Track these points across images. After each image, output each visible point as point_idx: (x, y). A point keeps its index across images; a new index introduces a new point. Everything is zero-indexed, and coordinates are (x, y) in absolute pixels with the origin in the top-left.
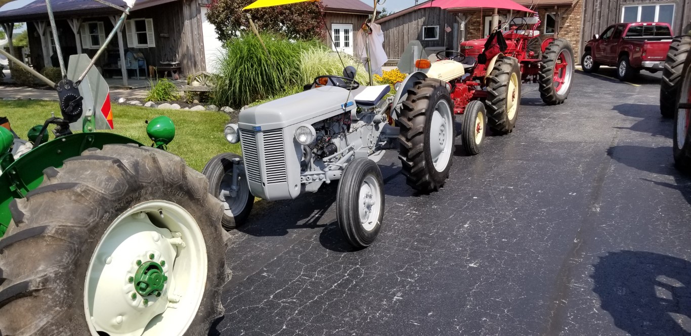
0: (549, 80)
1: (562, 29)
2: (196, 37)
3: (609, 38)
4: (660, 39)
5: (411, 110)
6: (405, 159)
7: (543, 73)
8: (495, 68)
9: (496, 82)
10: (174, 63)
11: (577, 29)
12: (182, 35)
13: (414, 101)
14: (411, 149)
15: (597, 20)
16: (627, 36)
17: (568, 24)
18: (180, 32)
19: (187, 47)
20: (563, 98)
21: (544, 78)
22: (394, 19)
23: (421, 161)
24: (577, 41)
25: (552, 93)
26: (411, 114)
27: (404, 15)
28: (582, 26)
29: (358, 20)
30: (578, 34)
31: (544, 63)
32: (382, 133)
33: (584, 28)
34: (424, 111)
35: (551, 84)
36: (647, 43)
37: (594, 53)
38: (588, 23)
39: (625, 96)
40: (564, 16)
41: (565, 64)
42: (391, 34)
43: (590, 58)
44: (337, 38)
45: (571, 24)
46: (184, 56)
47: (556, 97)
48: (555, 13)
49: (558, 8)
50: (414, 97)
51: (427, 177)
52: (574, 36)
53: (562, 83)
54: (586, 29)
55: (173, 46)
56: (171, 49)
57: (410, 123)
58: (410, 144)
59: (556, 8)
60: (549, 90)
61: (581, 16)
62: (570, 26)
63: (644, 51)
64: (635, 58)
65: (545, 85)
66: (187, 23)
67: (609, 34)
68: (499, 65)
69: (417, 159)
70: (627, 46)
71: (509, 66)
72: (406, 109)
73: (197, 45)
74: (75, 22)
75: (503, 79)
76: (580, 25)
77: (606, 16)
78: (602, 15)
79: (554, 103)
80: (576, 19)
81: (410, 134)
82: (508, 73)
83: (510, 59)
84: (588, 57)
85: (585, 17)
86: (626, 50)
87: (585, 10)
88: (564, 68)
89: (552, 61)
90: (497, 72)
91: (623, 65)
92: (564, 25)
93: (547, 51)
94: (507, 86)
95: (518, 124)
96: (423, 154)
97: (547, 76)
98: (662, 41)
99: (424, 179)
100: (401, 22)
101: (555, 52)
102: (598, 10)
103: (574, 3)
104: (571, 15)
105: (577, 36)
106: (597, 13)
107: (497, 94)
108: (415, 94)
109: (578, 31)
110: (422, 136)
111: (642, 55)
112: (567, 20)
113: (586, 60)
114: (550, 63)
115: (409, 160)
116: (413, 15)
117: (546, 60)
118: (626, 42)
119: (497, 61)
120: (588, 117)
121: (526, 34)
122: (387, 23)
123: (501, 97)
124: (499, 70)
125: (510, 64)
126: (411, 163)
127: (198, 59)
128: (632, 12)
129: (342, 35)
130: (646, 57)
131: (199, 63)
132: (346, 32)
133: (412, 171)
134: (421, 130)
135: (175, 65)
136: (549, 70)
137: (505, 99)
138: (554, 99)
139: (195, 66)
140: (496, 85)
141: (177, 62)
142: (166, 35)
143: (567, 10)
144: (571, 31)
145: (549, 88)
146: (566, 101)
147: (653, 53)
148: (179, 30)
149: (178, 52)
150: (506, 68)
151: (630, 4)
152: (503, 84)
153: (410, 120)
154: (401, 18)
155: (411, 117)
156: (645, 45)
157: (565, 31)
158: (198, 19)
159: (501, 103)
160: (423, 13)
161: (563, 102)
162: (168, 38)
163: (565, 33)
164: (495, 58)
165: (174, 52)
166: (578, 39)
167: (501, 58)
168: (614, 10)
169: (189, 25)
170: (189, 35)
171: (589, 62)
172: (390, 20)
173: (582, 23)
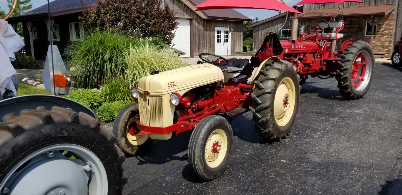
0: (346, 78)
1: (379, 33)
7: (341, 71)
11: (391, 33)
17: (384, 29)
20: (362, 94)
21: (342, 76)
22: (262, 24)
24: (390, 42)
25: (349, 90)
27: (269, 22)
28: (395, 31)
29: (235, 25)
30: (391, 36)
31: (342, 63)
33: (396, 32)
35: (349, 82)
37: (401, 51)
38: (399, 28)
40: (380, 23)
41: (364, 63)
42: (259, 34)
43: (398, 55)
44: (219, 37)
45: (386, 29)
47: (354, 93)
48: (372, 21)
49: (374, 17)
52: (388, 38)
53: (362, 80)
59: (372, 17)
60: (346, 87)
61: (393, 24)
62: (385, 30)
65: (342, 83)
68: (267, 70)
71: (277, 71)
76: (393, 30)
79: (353, 98)
80: (389, 25)
82: (275, 79)
84: (397, 54)
85: (396, 24)
87: (397, 19)
88: (363, 67)
89: (349, 61)
90: (263, 77)
92: (380, 29)
93: (346, 52)
94: (273, 93)
95: (296, 128)
97: (344, 74)
100: (266, 27)
101: (353, 53)
103: (387, 13)
104: (386, 23)
105: (390, 37)
109: (391, 34)
112: (382, 26)
113: (395, 56)
114: (348, 63)
116: (275, 22)
117: (344, 60)
120: (380, 119)
122: (257, 27)
129: (223, 35)
132: (226, 32)
136: (347, 69)
138: (352, 95)
140: (260, 92)
143: (381, 18)
144: (385, 34)
145: (347, 86)
146: (365, 96)
150: (273, 74)
154: (267, 24)
157: (381, 34)
160: (281, 20)
161: (361, 97)
163: (381, 35)
164: (264, 62)
166: (391, 40)
171: (397, 58)
172: (259, 25)
173: (395, 28)
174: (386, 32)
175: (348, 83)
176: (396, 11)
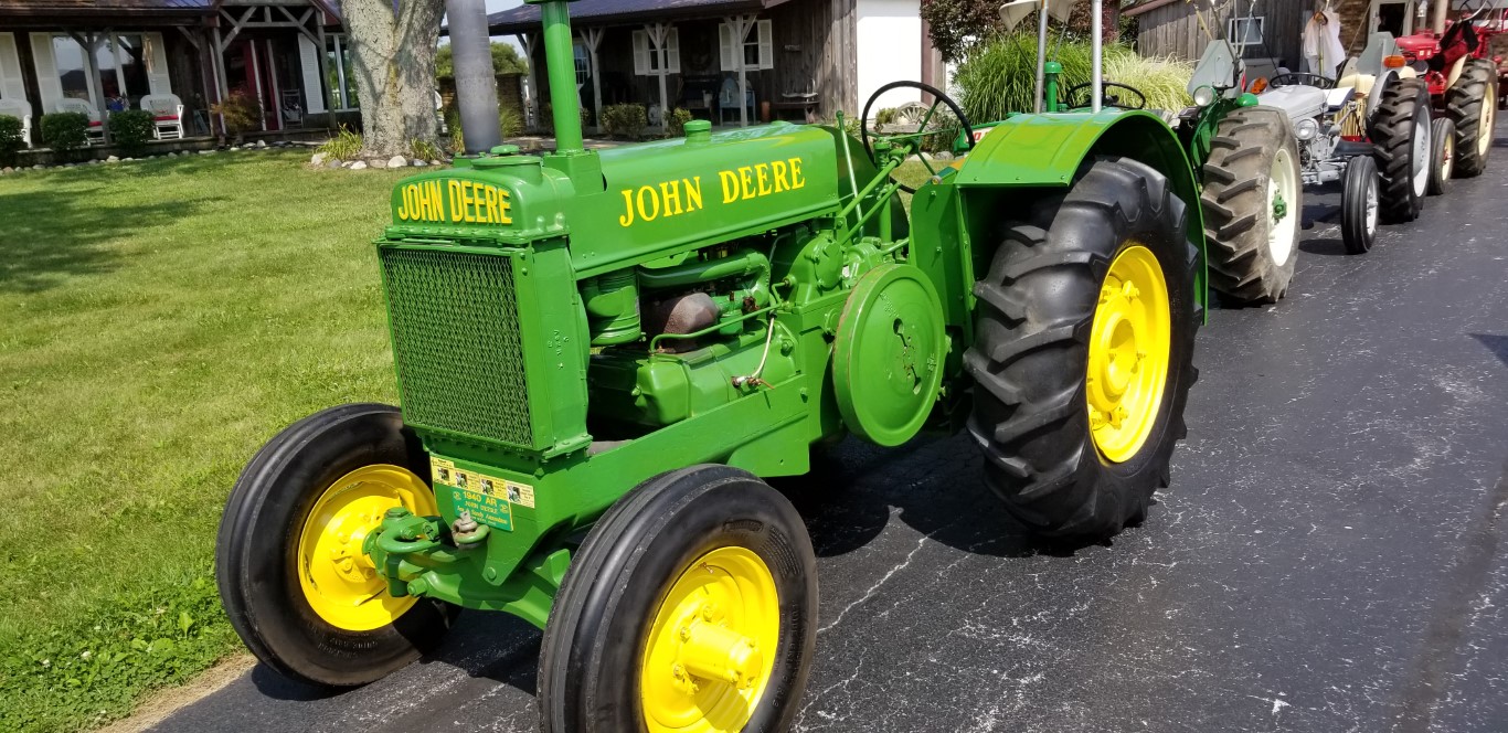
2: (847, 49)
5: (1393, 114)
6: (1381, 174)
8: (1463, 76)
9: (1464, 96)
10: (808, 95)
12: (826, 46)
13: (1395, 104)
14: (1391, 161)
18: (822, 40)
19: (834, 67)
23: (1403, 176)
26: (1393, 119)
32: (1337, 150)
34: (1410, 115)
46: (825, 83)
50: (1394, 99)
51: (1407, 198)
55: (807, 67)
56: (802, 71)
57: (1392, 130)
58: (1390, 155)
66: (836, 24)
68: (1469, 71)
69: (1399, 174)
71: (1483, 72)
72: (1383, 113)
73: (847, 62)
74: (659, 28)
75: (1474, 91)
81: (1391, 143)
82: (1483, 83)
83: (1485, 62)
90: (1466, 81)
94: (1478, 102)
95: (1491, 164)
96: (1407, 167)
99: (1402, 201)
107: (1465, 114)
108: (1396, 95)
110: (1406, 146)
115: (1387, 175)
119: (1465, 66)
121: (1492, 26)
123: (1472, 118)
124: (1468, 78)
125: (1487, 70)
126: (1389, 180)
127: (848, 86)
131: (848, 95)
133: (1390, 189)
134: (1407, 138)
135: (810, 99)
137: (1477, 121)
139: (843, 100)
141: (814, 94)
142: (796, 48)
148: (822, 37)
149: (816, 76)
150: (1480, 75)
152: (1476, 98)
153: (1391, 125)
155: (1393, 122)
158: (851, 18)
159: (1472, 126)
162: (799, 52)
164: (1462, 61)
165: (807, 75)
167: (1469, 63)
169: (839, 29)
170: (837, 46)
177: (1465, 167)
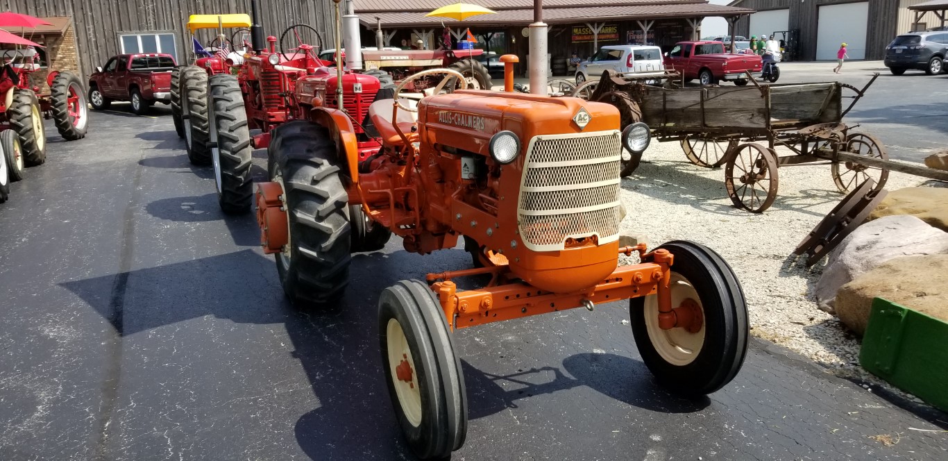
0: (64, 114)
1: (55, 62)
3: (113, 70)
4: (166, 70)
7: (56, 107)
8: (14, 101)
9: (19, 114)
11: (74, 61)
15: (95, 51)
16: (133, 68)
17: (61, 56)
20: (82, 132)
21: (58, 112)
25: (70, 128)
28: (79, 58)
30: (76, 67)
31: (55, 97)
33: (81, 60)
35: (67, 118)
36: (154, 75)
37: (101, 88)
38: (85, 54)
39: (144, 127)
40: (54, 46)
41: (76, 97)
43: (98, 93)
45: (64, 56)
47: (76, 131)
52: (71, 69)
53: (78, 117)
54: (84, 61)
59: (43, 37)
60: (66, 125)
61: (74, 46)
62: (64, 58)
63: (153, 82)
64: (146, 90)
65: (60, 120)
67: (112, 66)
68: (18, 98)
70: (135, 78)
71: (27, 97)
75: (25, 110)
76: (75, 56)
77: (104, 46)
78: (99, 45)
79: (75, 138)
80: (69, 50)
82: (29, 105)
83: (26, 91)
84: (96, 92)
85: (79, 47)
86: (135, 82)
87: (78, 40)
88: (76, 102)
89: (63, 94)
90: (18, 104)
91: (135, 98)
92: (55, 56)
94: (29, 117)
95: (49, 155)
97: (61, 110)
98: (168, 71)
101: (64, 85)
102: (93, 39)
103: (63, 31)
104: (62, 46)
105: (75, 69)
106: (93, 43)
107: (23, 125)
109: (75, 63)
111: (152, 87)
112: (58, 50)
113: (93, 95)
114: (61, 96)
117: (56, 94)
118: (132, 74)
119: (14, 94)
123: (28, 127)
124: (19, 102)
128: (131, 42)
130: (156, 88)
136: (62, 104)
137: (32, 129)
138: (74, 134)
140: (20, 116)
143: (56, 40)
144: (66, 64)
145: (66, 123)
146: (86, 135)
147: (162, 84)
150: (25, 100)
151: (128, 33)
152: (27, 115)
156: (153, 77)
157: (59, 63)
159: (29, 133)
161: (83, 137)
163: (60, 66)
167: (16, 92)
168: (111, 40)
171: (97, 97)
173: (78, 54)
174: (65, 60)
175: (67, 120)
176: (73, 26)
177: (32, 160)
